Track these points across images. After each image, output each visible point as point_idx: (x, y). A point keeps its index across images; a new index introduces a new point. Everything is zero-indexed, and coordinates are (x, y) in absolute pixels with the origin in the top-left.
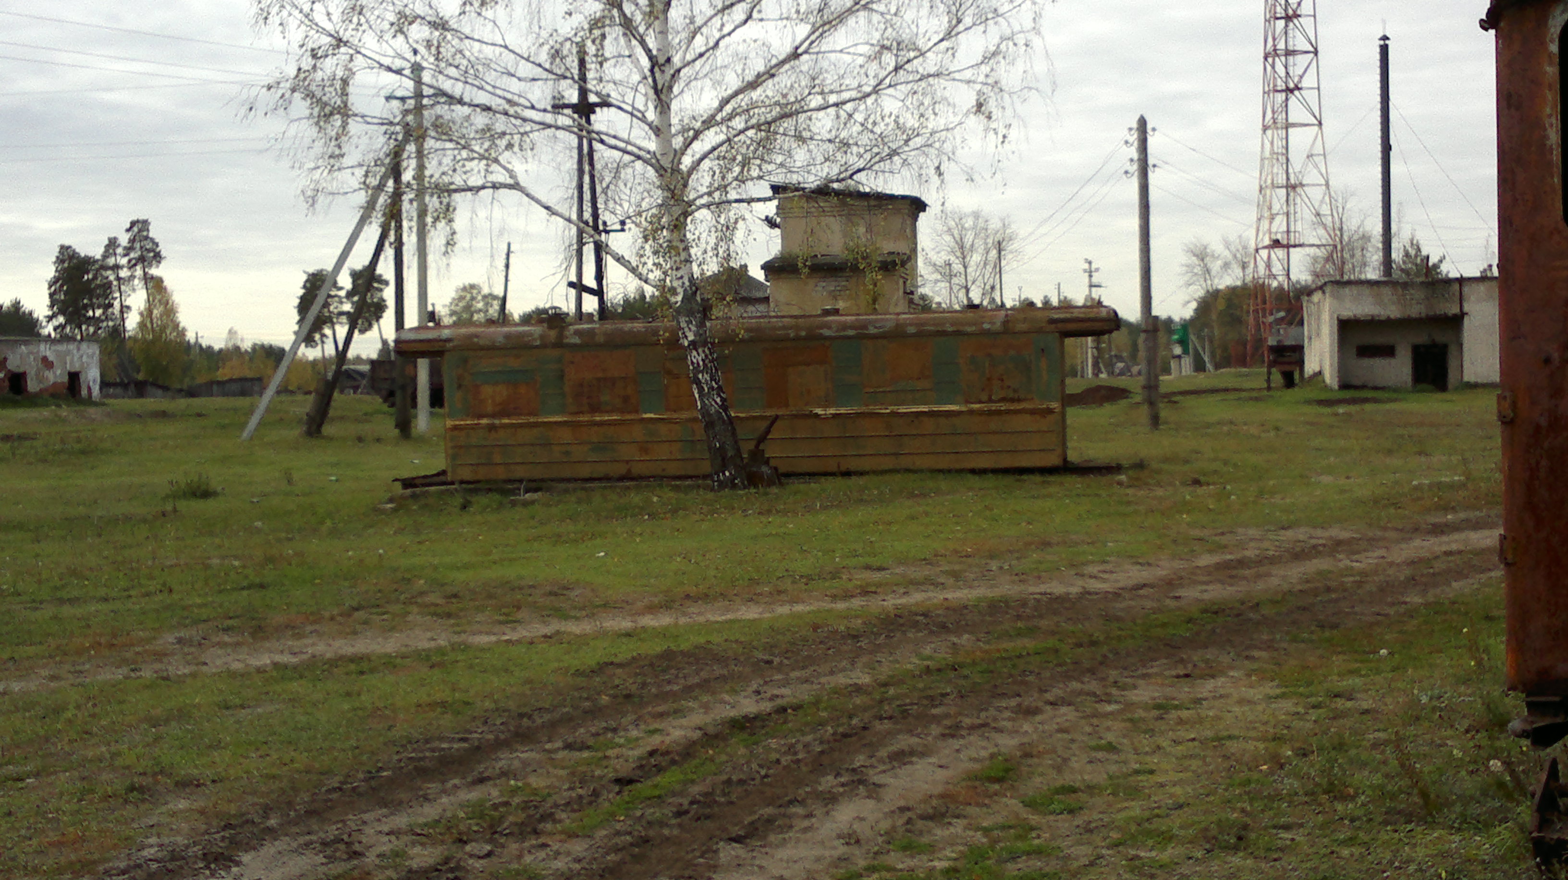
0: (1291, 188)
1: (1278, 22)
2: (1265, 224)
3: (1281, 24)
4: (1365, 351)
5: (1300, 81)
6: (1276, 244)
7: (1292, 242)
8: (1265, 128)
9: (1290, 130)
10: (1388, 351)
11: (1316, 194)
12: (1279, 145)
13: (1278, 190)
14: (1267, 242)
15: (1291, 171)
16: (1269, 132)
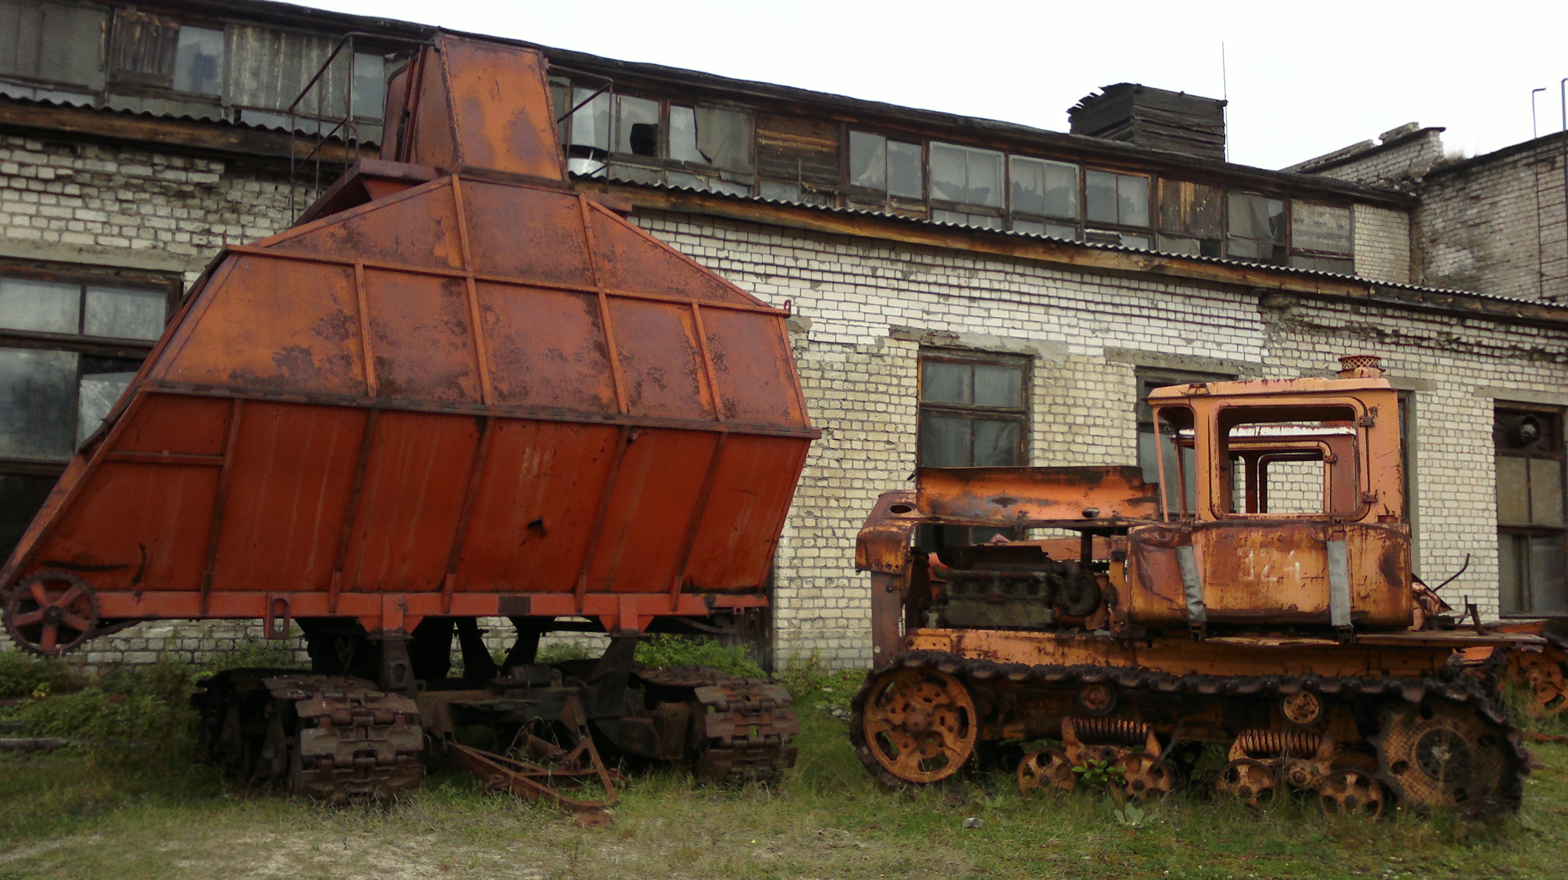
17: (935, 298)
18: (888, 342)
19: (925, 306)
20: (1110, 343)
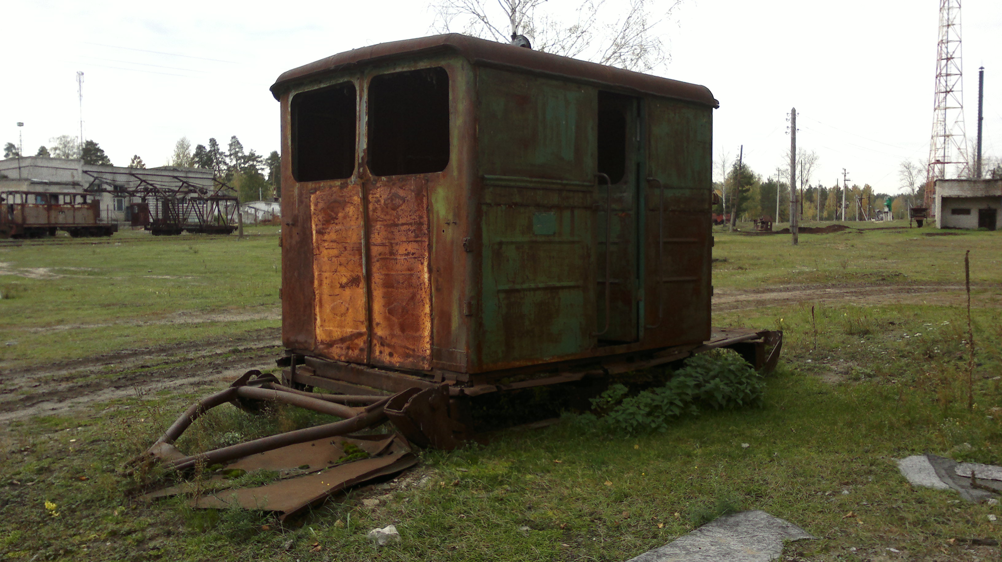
0: (946, 136)
1: (942, 61)
2: (933, 152)
3: (944, 62)
4: (955, 212)
5: (953, 87)
6: (938, 162)
7: (946, 161)
8: (935, 109)
9: (947, 110)
10: (967, 212)
11: (958, 139)
12: (941, 118)
13: (940, 138)
14: (933, 161)
15: (946, 128)
16: (937, 111)
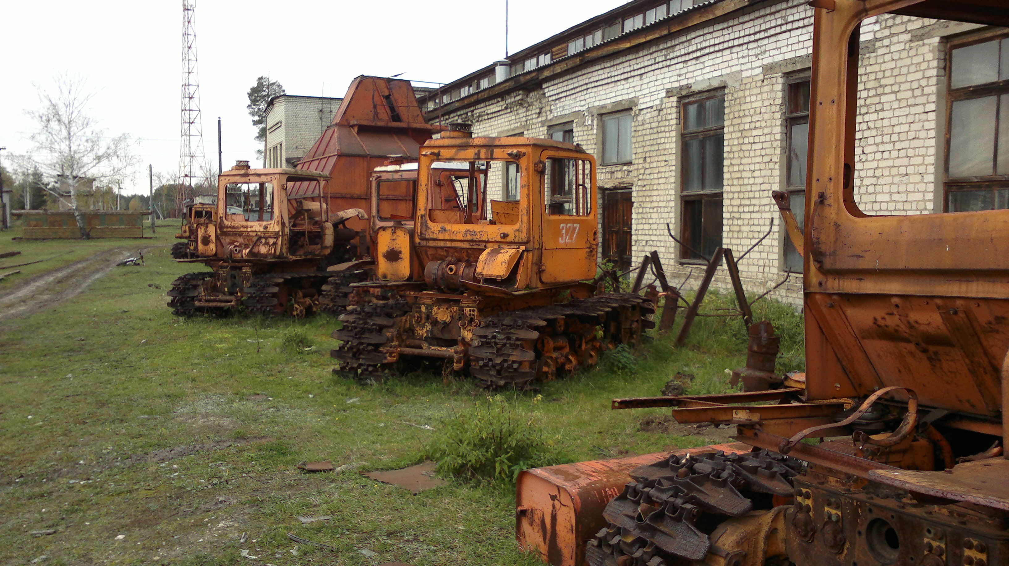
0: (192, 156)
1: (186, 100)
2: (182, 168)
5: (194, 120)
6: (186, 176)
7: (192, 175)
9: (191, 137)
12: (187, 142)
13: (187, 157)
14: (183, 175)
15: (191, 151)
16: (184, 137)
17: (681, 65)
18: (666, 100)
19: (678, 72)
20: (765, 62)
